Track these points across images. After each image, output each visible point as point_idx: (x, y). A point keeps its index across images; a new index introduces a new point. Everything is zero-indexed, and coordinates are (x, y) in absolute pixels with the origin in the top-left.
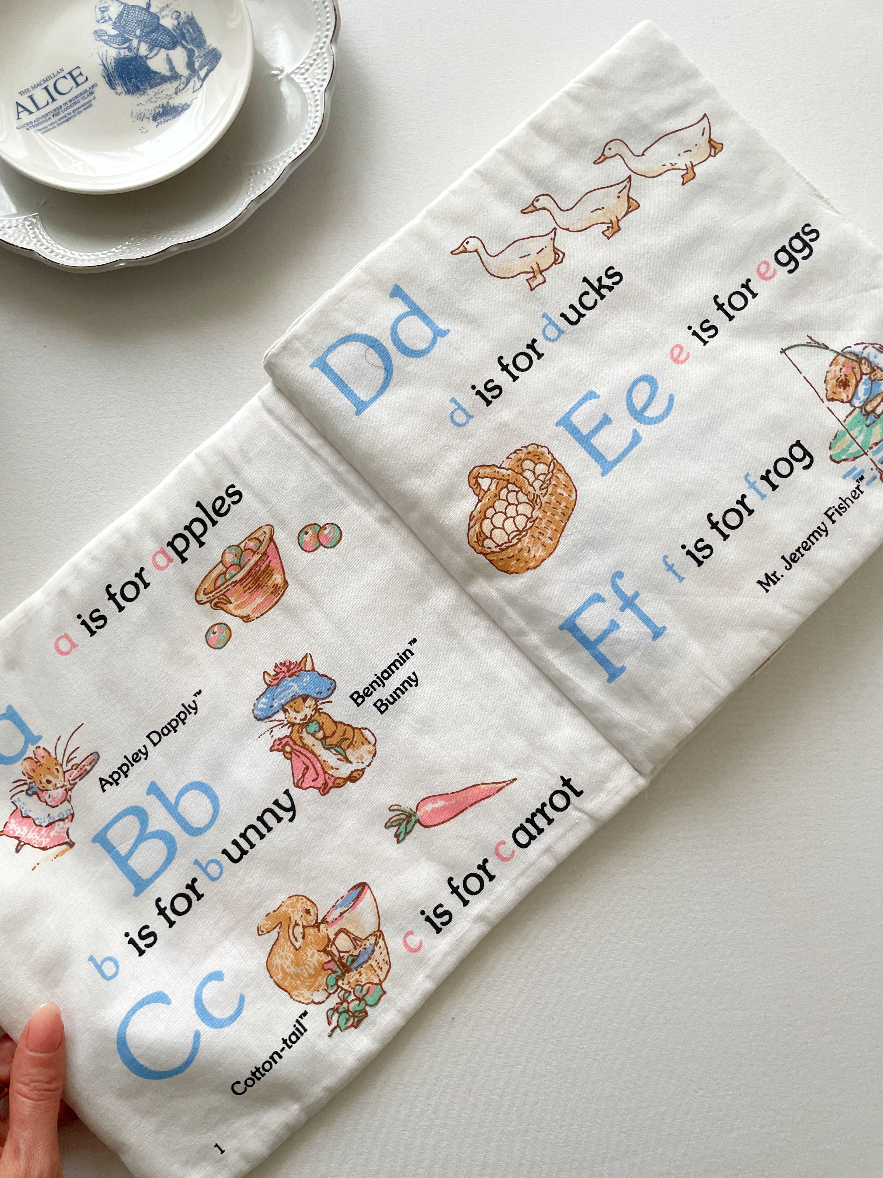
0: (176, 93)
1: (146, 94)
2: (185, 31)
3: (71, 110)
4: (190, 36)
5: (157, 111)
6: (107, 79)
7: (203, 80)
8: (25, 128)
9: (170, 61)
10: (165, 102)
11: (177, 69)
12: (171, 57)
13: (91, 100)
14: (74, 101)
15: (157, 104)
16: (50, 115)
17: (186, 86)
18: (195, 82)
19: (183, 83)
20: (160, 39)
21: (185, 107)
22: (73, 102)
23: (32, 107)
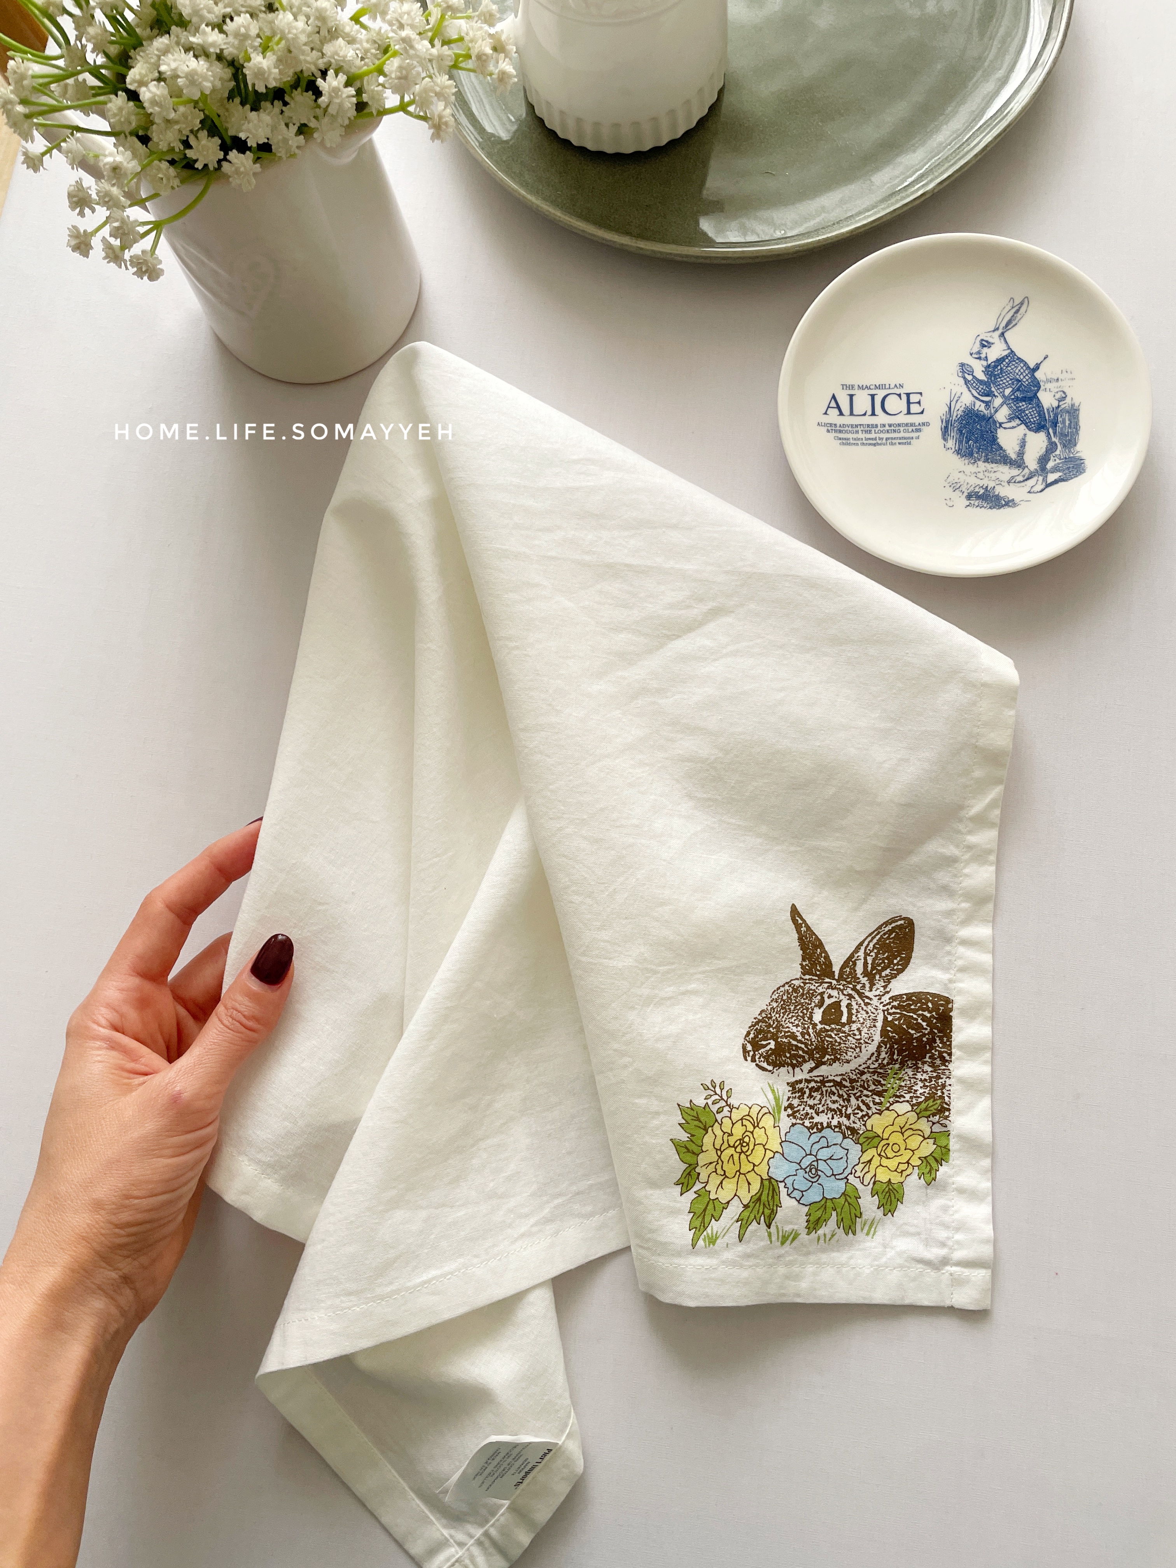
0: (1009, 482)
1: (976, 464)
2: (1060, 419)
3: (885, 436)
4: (1062, 429)
5: (977, 490)
6: (944, 425)
7: (1048, 485)
8: (826, 428)
9: (1023, 444)
10: (991, 485)
11: (1025, 457)
12: (1027, 439)
14: (894, 428)
15: (981, 483)
16: (860, 429)
17: (1024, 481)
18: (1037, 483)
19: (1023, 476)
20: (1027, 412)
21: (1009, 503)
23: (846, 409)
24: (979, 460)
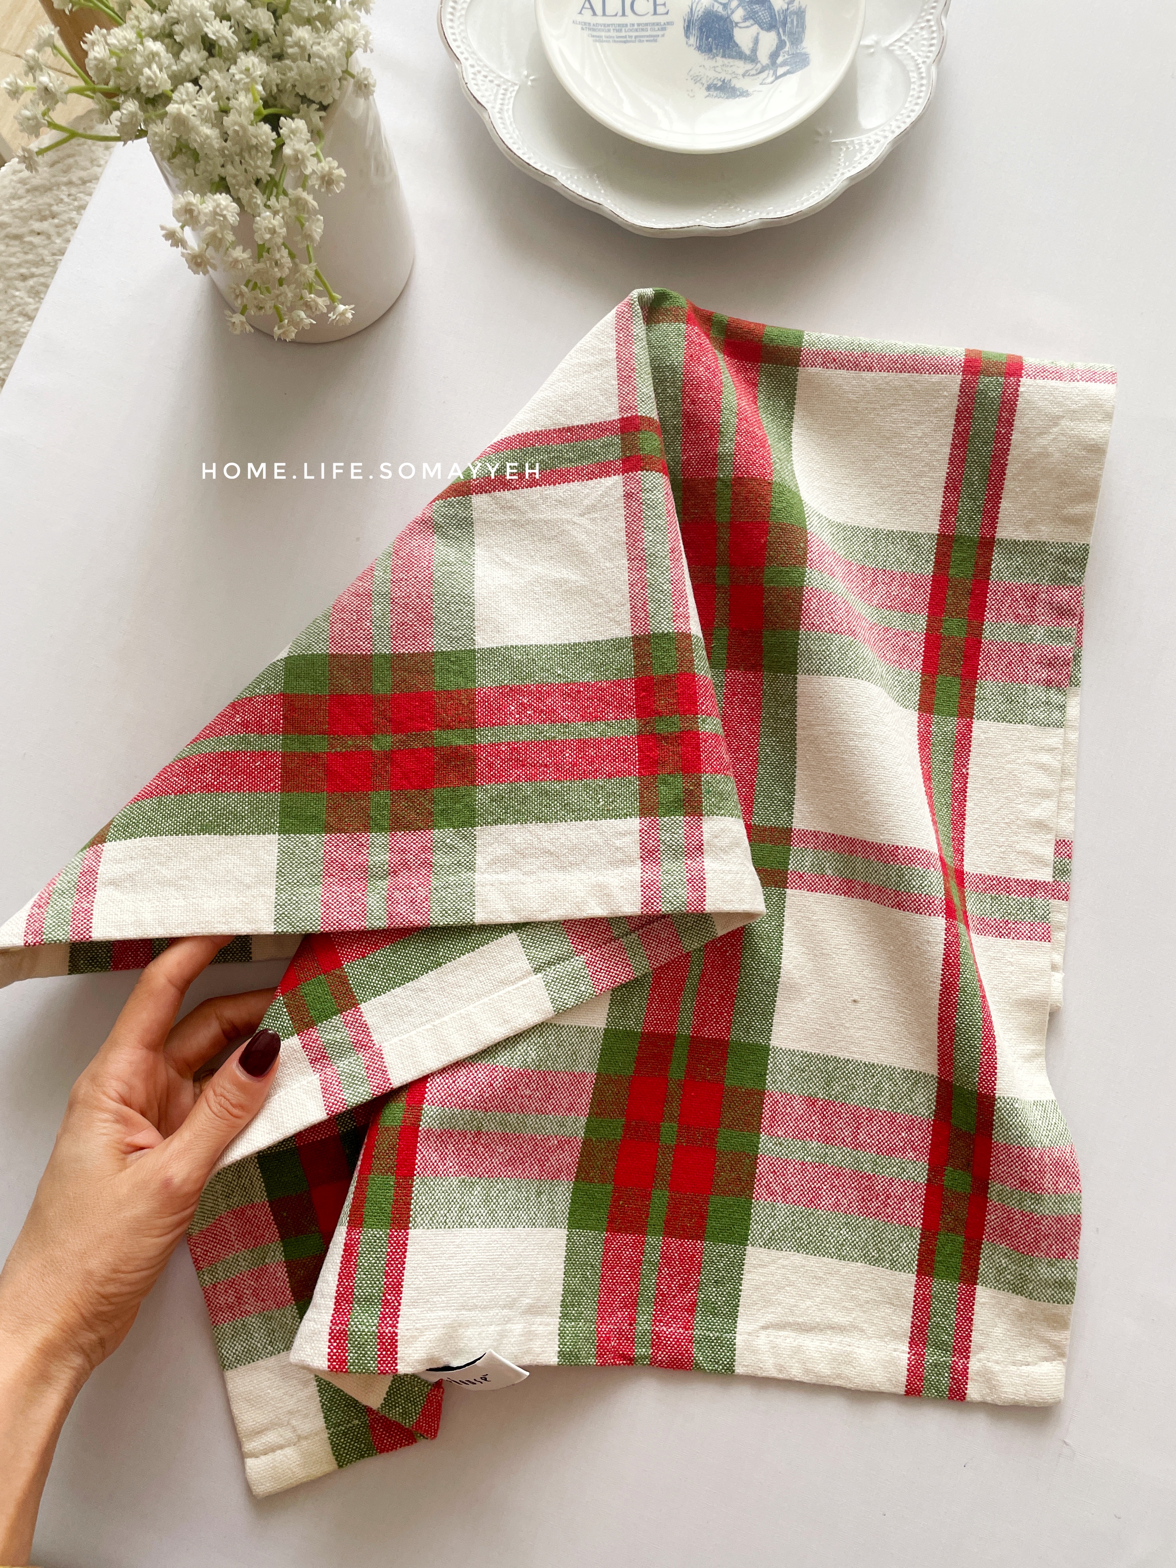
0: (744, 75)
1: (714, 60)
2: (789, 20)
3: (634, 34)
5: (715, 82)
6: (686, 23)
7: (777, 78)
8: (580, 26)
9: (756, 41)
10: (728, 78)
11: (758, 53)
12: (760, 37)
13: (658, 36)
14: (643, 27)
15: (719, 76)
16: (611, 28)
17: (757, 74)
18: (768, 75)
19: (756, 70)
20: (760, 14)
21: (744, 94)
22: (641, 27)
23: (599, 10)
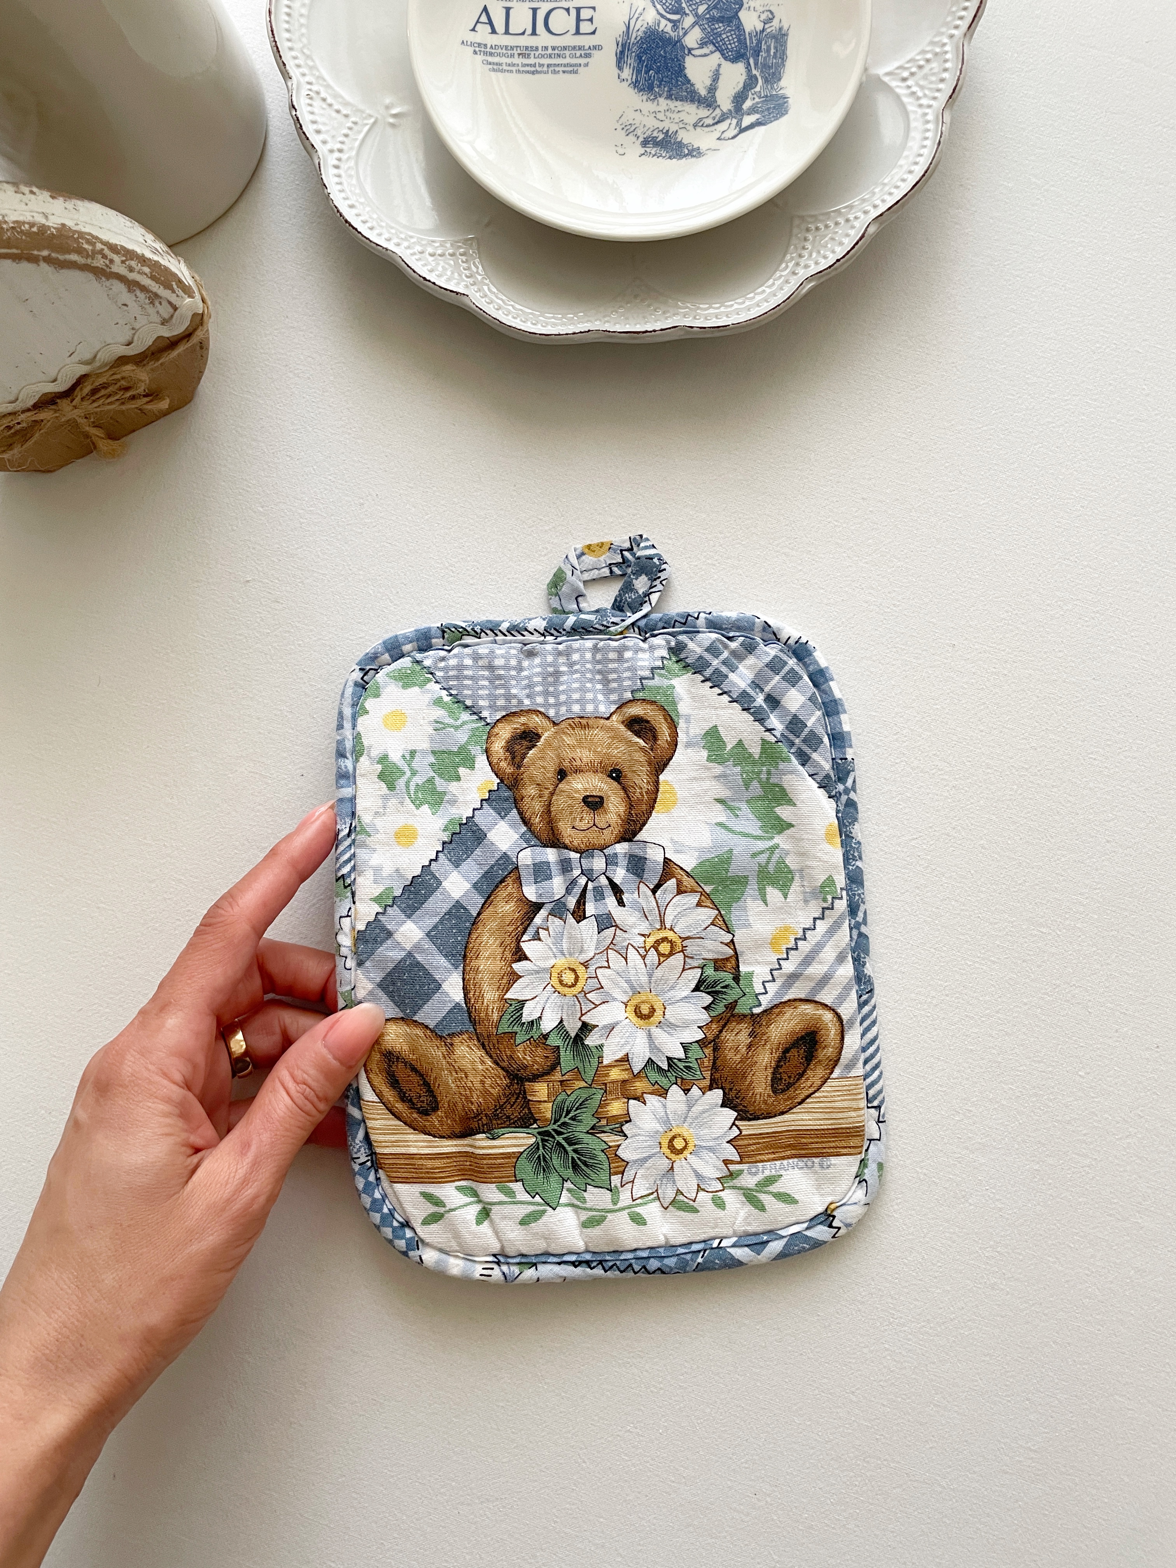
0: (695, 126)
1: (655, 103)
2: (764, 47)
3: (546, 61)
4: (765, 58)
5: (655, 134)
6: (620, 48)
8: (473, 48)
9: (716, 77)
10: (673, 128)
11: (717, 94)
12: (722, 71)
13: (580, 65)
14: (559, 51)
15: (661, 126)
16: (516, 52)
17: (714, 124)
18: (729, 127)
19: (714, 118)
20: (724, 36)
21: (694, 153)
22: (556, 52)
23: (500, 26)
24: (660, 96)
